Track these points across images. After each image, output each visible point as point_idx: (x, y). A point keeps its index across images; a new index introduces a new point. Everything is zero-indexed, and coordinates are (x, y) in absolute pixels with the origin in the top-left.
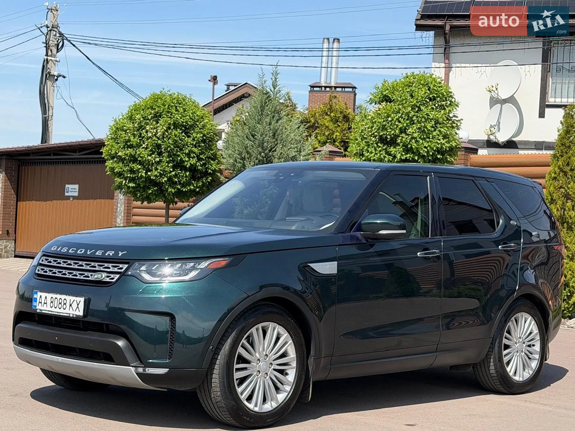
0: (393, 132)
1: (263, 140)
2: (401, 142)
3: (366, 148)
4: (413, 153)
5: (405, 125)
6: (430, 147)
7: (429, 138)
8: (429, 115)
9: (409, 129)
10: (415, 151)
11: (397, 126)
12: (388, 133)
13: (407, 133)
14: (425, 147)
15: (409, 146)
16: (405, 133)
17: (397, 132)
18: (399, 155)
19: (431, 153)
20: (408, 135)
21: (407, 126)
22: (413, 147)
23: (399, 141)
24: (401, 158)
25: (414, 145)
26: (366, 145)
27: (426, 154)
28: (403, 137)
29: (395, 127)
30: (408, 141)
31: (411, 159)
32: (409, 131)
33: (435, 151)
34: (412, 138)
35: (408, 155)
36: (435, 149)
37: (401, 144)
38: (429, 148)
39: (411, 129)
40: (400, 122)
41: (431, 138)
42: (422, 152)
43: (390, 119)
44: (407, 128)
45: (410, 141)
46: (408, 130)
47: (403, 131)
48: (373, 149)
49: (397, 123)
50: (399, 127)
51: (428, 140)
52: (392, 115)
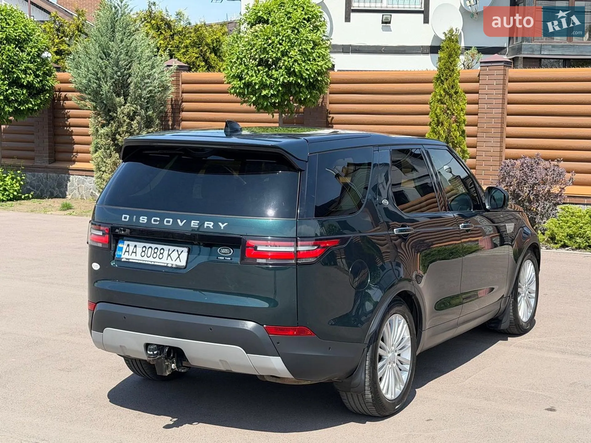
0: (274, 55)
1: (118, 58)
2: (283, 65)
3: (246, 71)
4: (296, 75)
5: (287, 47)
6: (312, 70)
7: (309, 60)
8: (308, 38)
9: (290, 51)
10: (298, 74)
11: (279, 49)
12: (269, 56)
13: (289, 55)
14: (307, 70)
15: (292, 69)
16: (287, 55)
17: (279, 55)
18: (282, 78)
19: (313, 76)
20: (291, 58)
21: (289, 48)
22: (296, 70)
23: (281, 64)
24: (283, 82)
25: (297, 68)
26: (246, 69)
27: (307, 77)
28: (285, 60)
29: (277, 49)
30: (291, 64)
31: (294, 82)
32: (291, 53)
33: (316, 73)
34: (295, 61)
35: (291, 79)
36: (316, 71)
37: (283, 67)
38: (310, 71)
39: (292, 51)
40: (281, 44)
41: (311, 60)
42: (305, 75)
43: (270, 41)
44: (288, 50)
45: (293, 64)
46: (289, 53)
47: (285, 54)
48: (253, 72)
49: (278, 46)
50: (281, 50)
51: (309, 62)
52: (273, 38)
